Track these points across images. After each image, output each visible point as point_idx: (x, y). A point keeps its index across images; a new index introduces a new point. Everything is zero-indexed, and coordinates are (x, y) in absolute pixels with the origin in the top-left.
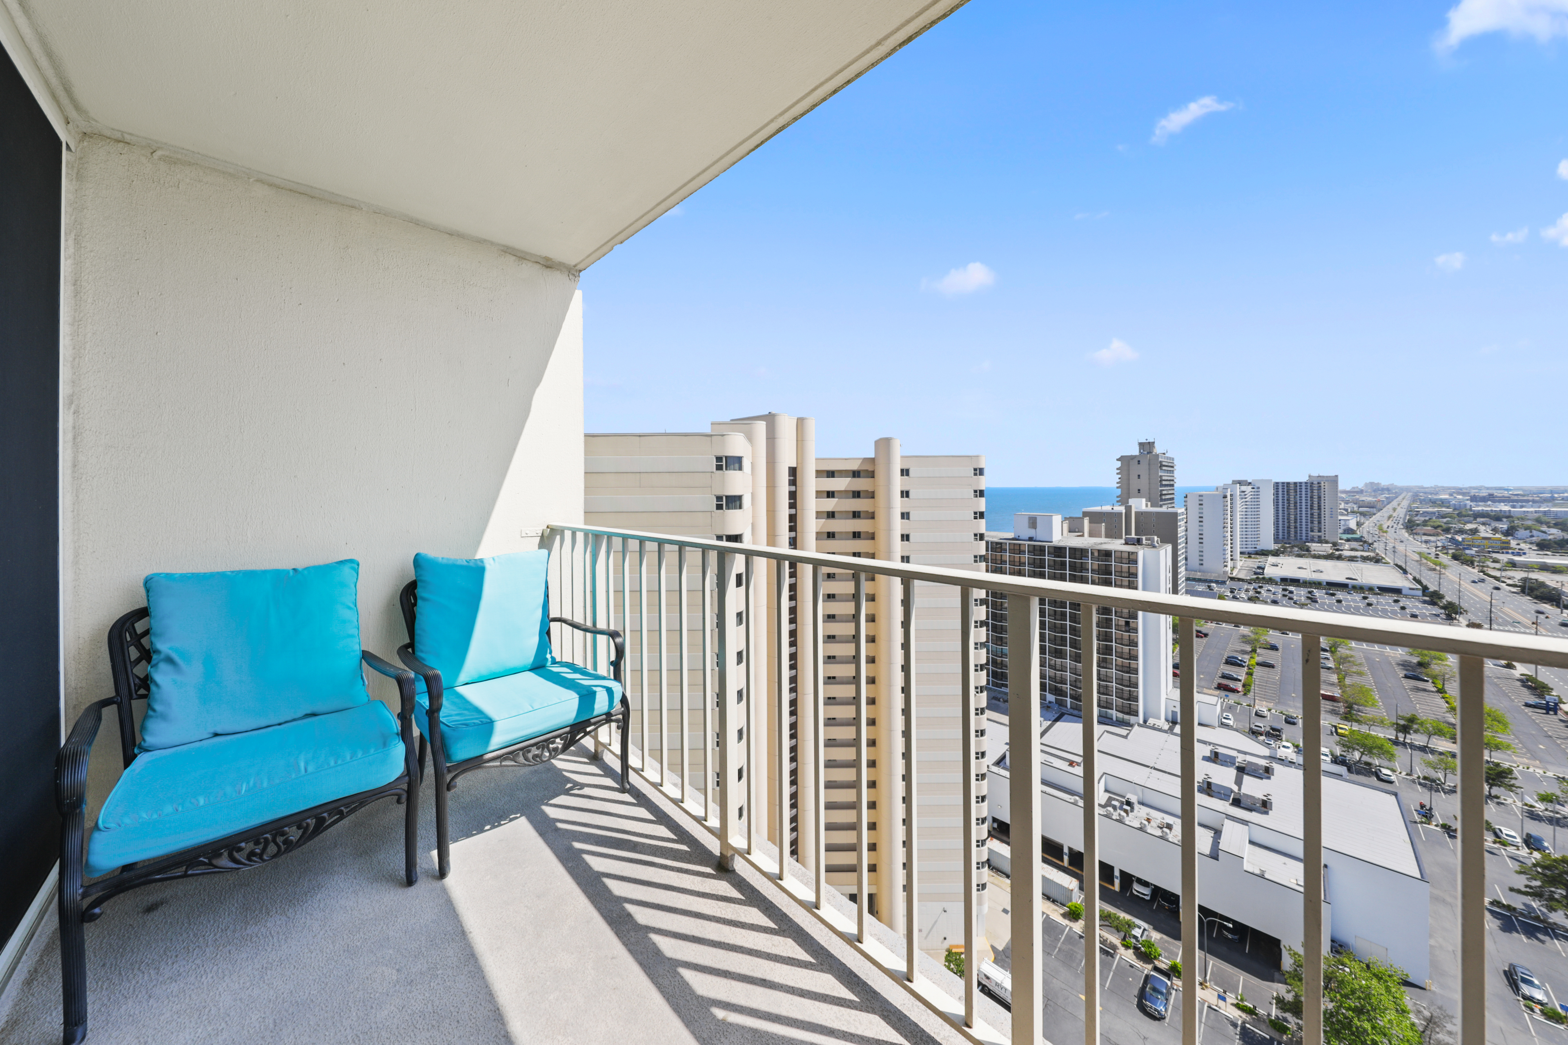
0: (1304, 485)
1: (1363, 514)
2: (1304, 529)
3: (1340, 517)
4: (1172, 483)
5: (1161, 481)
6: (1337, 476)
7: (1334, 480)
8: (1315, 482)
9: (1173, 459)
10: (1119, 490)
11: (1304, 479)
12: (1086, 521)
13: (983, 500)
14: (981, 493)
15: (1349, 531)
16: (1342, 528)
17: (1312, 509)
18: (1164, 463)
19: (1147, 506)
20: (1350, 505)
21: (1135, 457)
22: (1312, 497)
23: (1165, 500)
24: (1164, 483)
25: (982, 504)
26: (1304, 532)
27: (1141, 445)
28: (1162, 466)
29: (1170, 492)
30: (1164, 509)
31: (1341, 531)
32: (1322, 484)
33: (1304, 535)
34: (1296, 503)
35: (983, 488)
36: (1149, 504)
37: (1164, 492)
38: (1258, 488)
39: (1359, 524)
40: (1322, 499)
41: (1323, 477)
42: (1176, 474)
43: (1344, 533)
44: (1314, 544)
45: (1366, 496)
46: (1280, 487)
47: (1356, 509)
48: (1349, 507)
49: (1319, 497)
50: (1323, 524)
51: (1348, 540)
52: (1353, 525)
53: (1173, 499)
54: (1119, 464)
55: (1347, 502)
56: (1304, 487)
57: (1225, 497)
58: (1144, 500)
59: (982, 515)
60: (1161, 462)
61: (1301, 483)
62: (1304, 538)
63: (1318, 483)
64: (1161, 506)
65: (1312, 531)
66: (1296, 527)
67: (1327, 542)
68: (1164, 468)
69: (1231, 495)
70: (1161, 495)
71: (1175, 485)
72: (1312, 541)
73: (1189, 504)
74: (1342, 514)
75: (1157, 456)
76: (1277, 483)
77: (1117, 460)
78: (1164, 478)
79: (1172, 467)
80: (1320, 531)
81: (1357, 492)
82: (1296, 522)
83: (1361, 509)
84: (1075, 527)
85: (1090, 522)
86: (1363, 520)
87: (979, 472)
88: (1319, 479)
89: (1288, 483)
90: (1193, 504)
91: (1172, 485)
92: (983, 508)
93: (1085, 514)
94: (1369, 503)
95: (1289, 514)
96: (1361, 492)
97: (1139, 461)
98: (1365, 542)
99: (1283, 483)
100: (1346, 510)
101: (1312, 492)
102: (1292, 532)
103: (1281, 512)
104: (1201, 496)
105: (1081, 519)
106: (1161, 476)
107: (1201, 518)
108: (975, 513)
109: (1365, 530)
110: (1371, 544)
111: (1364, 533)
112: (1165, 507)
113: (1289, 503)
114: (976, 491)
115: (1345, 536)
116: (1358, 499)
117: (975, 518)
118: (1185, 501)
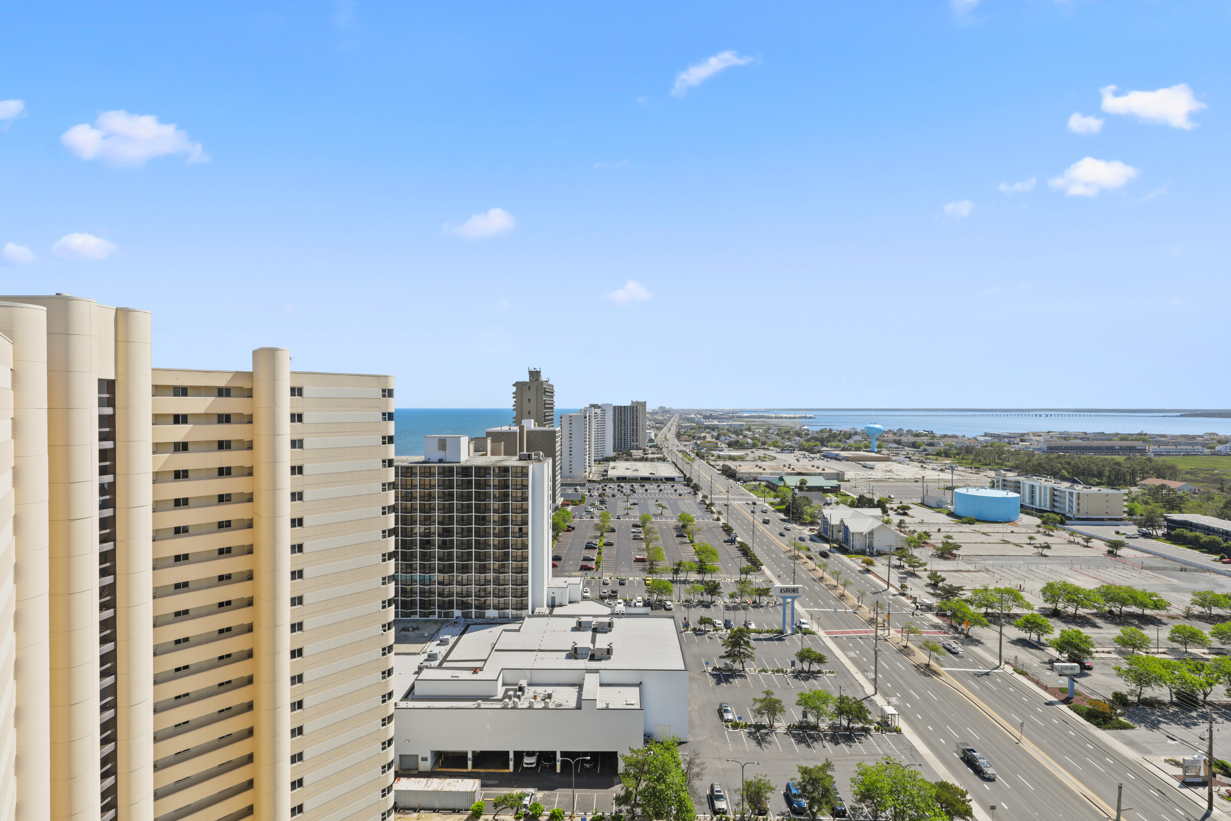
0: (629, 408)
1: (657, 429)
2: (629, 440)
3: (647, 431)
4: (552, 406)
5: (545, 404)
6: (645, 402)
7: (644, 404)
8: (635, 407)
9: (553, 386)
10: (515, 412)
11: (629, 404)
12: (489, 441)
13: (392, 424)
14: (390, 416)
15: (651, 440)
16: (648, 438)
17: (633, 425)
18: (547, 390)
19: (535, 426)
20: (651, 422)
21: (526, 383)
22: (633, 417)
23: (547, 420)
24: (547, 406)
25: (391, 428)
26: (629, 442)
27: (531, 373)
28: (545, 392)
29: (551, 414)
30: (546, 428)
31: (647, 441)
32: (638, 408)
33: (629, 444)
34: (624, 422)
35: (392, 410)
36: (536, 423)
37: (547, 414)
38: (605, 410)
39: (656, 435)
41: (639, 402)
42: (555, 399)
43: (649, 442)
44: (634, 451)
45: (659, 416)
46: (617, 410)
47: (654, 425)
48: (651, 424)
49: (637, 417)
50: (638, 436)
51: (650, 447)
52: (653, 437)
53: (552, 419)
54: (514, 389)
55: (650, 420)
56: (629, 410)
57: (585, 417)
58: (533, 420)
59: (391, 440)
60: (545, 388)
61: (627, 407)
62: (629, 446)
64: (545, 426)
65: (633, 442)
66: (624, 439)
67: (640, 449)
68: (547, 394)
69: (589, 416)
70: (545, 416)
71: (554, 408)
72: (633, 449)
73: (563, 423)
74: (648, 429)
75: (542, 383)
76: (615, 407)
77: (514, 385)
78: (547, 402)
79: (552, 393)
80: (637, 442)
82: (625, 436)
83: (657, 425)
84: (479, 448)
85: (492, 442)
86: (657, 432)
87: (388, 393)
88: (637, 403)
89: (621, 407)
90: (565, 422)
91: (552, 408)
92: (392, 432)
93: (488, 434)
94: (660, 421)
95: (621, 430)
96: (656, 413)
97: (529, 387)
98: (659, 448)
99: (618, 407)
100: (650, 426)
101: (633, 413)
102: (623, 443)
103: (617, 428)
104: (571, 417)
105: (485, 439)
106: (545, 400)
107: (571, 434)
108: (384, 438)
109: (659, 440)
110: (661, 449)
111: (658, 441)
112: (547, 426)
113: (621, 422)
114: (384, 414)
115: (649, 444)
116: (655, 418)
117: (384, 443)
118: (561, 421)
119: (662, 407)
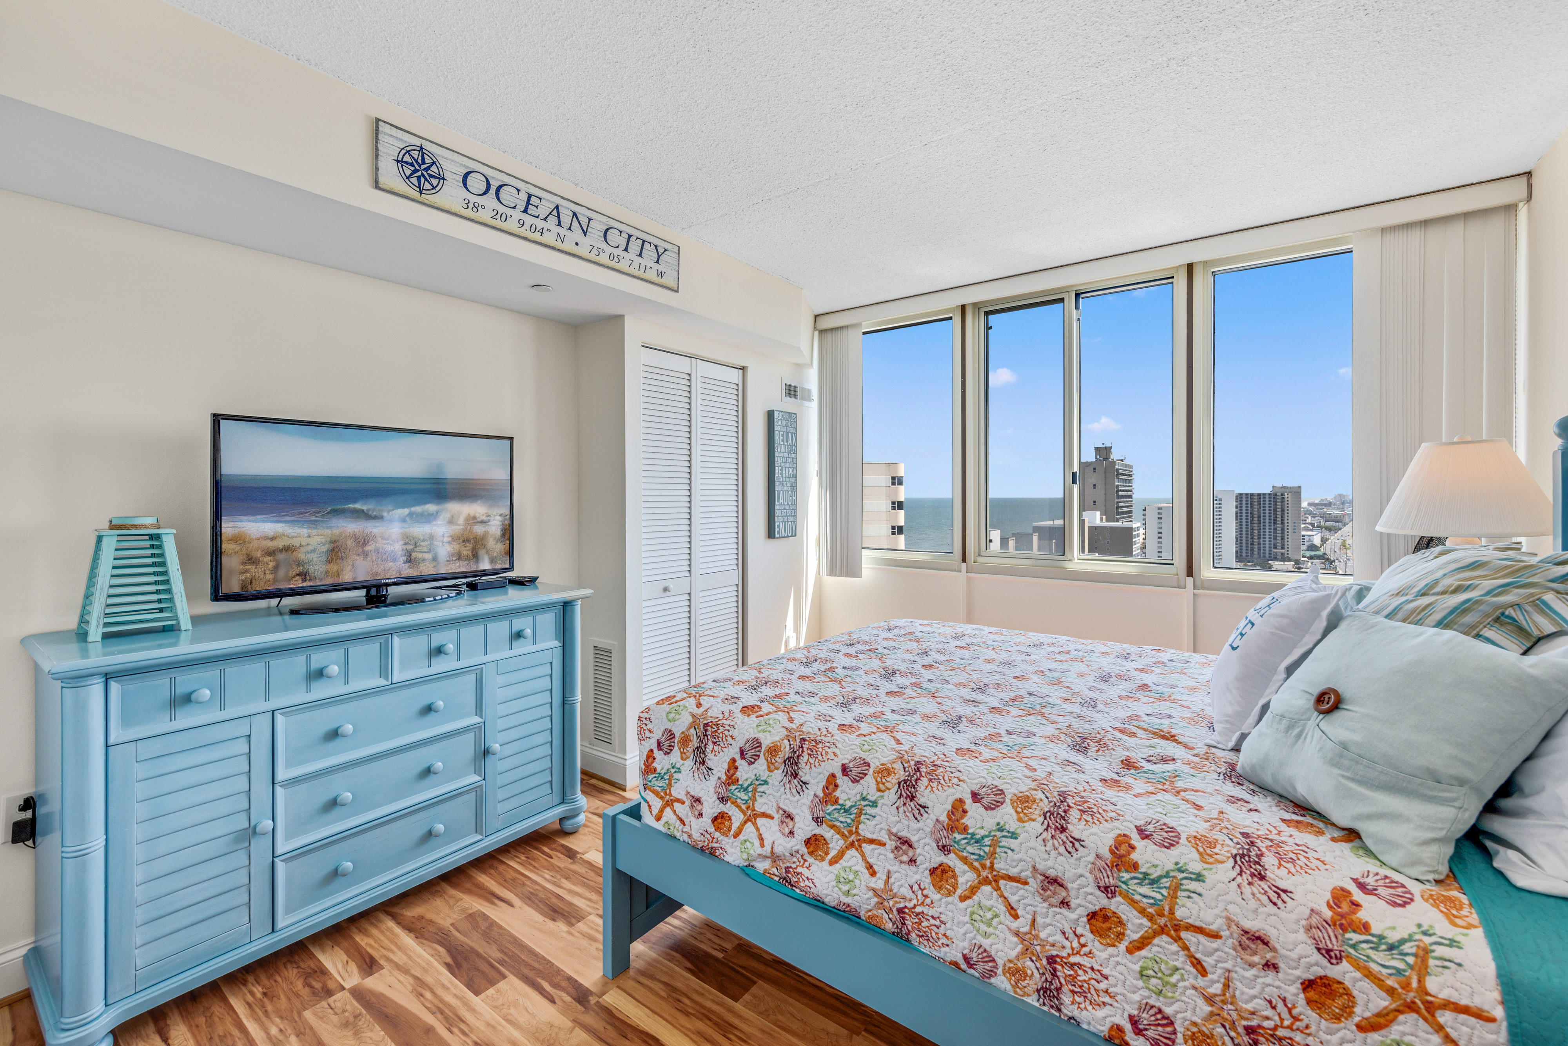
0: (1267, 496)
1: (1329, 529)
2: (1267, 546)
3: (1304, 533)
4: (1129, 494)
5: (1118, 491)
6: (1300, 487)
7: (1297, 492)
8: (1279, 494)
9: (1131, 467)
11: (1268, 490)
12: (1035, 538)
13: (902, 513)
14: (899, 505)
15: (1312, 547)
16: (1307, 544)
17: (1275, 523)
18: (1121, 472)
19: (1101, 520)
20: (1317, 519)
21: (1091, 463)
22: (1275, 510)
23: (1123, 513)
24: (1121, 493)
25: (901, 518)
26: (1267, 549)
27: (1097, 449)
28: (1118, 474)
29: (1128, 504)
30: (1119, 524)
31: (1304, 548)
32: (1286, 496)
33: (1267, 552)
34: (1259, 517)
35: (902, 499)
36: (1104, 517)
37: (1121, 505)
38: (1220, 500)
39: (1324, 540)
40: (1286, 512)
41: (1287, 487)
42: (1134, 484)
43: (1308, 550)
44: (1277, 563)
45: (1334, 509)
46: (1244, 499)
47: (1322, 523)
48: (1316, 521)
49: (1283, 510)
50: (1286, 540)
51: (1311, 558)
52: (1317, 541)
53: (1131, 512)
55: (1314, 516)
56: (1267, 499)
58: (1098, 513)
59: (900, 530)
60: (1118, 470)
61: (1264, 494)
62: (1267, 555)
63: (1282, 495)
64: (1117, 520)
65: (1275, 548)
66: (1259, 544)
67: (1289, 560)
68: (1121, 477)
70: (1118, 507)
71: (1134, 496)
72: (1276, 559)
73: (1147, 517)
74: (1306, 529)
75: (1113, 463)
76: (1241, 494)
78: (1120, 488)
79: (1130, 475)
80: (1283, 548)
81: (1325, 505)
82: (1259, 538)
83: (1328, 524)
84: (1022, 546)
85: (1040, 539)
86: (1327, 534)
87: (897, 481)
88: (1283, 490)
89: (1252, 495)
90: (1151, 516)
91: (1131, 497)
92: (902, 523)
93: (1036, 529)
94: (1336, 517)
95: (1252, 529)
96: (1329, 504)
97: (1095, 469)
98: (1328, 559)
99: (1247, 494)
100: (1312, 525)
101: (1276, 505)
102: (1256, 550)
103: (1244, 527)
104: (1160, 508)
105: (1030, 536)
106: (1118, 486)
107: (1160, 533)
108: (893, 528)
109: (1328, 547)
110: (1332, 562)
111: (1327, 549)
112: (1121, 521)
113: (1252, 517)
114: (893, 503)
115: (1308, 554)
116: (1325, 513)
117: (893, 533)
118: (1144, 515)
119: (1340, 495)
